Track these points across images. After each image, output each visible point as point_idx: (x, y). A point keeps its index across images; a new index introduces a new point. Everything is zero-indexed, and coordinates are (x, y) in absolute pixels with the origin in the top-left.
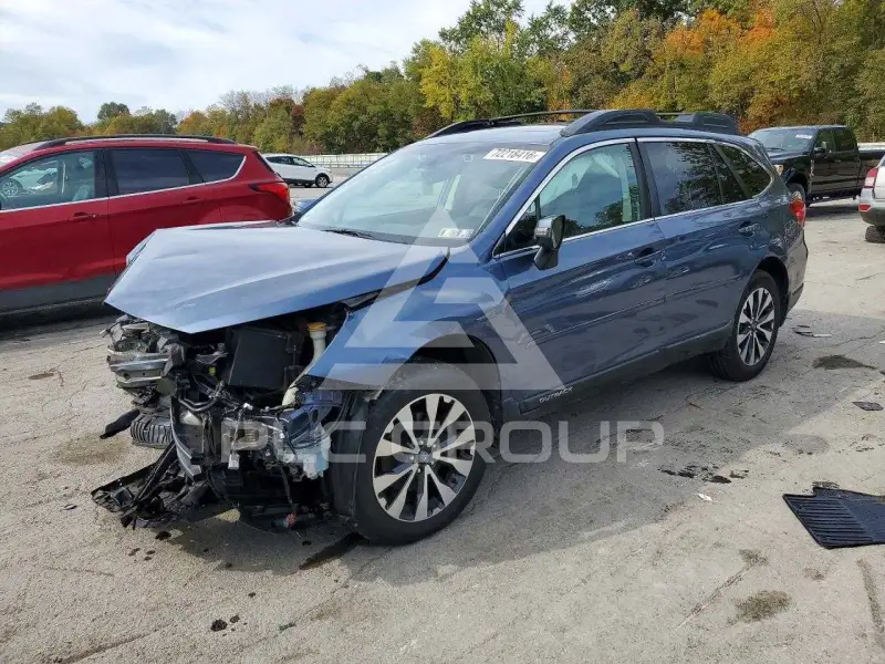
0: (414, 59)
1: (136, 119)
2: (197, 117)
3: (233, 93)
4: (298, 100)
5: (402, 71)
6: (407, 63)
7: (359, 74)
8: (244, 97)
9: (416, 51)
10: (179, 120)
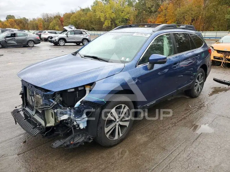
0: (93, 5)
1: (17, 20)
2: (34, 20)
3: (44, 13)
4: (62, 16)
5: (90, 8)
6: (92, 6)
7: (79, 9)
8: (47, 15)
9: (94, 3)
10: (29, 20)
